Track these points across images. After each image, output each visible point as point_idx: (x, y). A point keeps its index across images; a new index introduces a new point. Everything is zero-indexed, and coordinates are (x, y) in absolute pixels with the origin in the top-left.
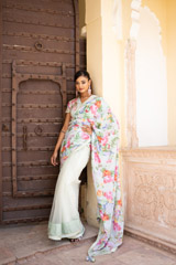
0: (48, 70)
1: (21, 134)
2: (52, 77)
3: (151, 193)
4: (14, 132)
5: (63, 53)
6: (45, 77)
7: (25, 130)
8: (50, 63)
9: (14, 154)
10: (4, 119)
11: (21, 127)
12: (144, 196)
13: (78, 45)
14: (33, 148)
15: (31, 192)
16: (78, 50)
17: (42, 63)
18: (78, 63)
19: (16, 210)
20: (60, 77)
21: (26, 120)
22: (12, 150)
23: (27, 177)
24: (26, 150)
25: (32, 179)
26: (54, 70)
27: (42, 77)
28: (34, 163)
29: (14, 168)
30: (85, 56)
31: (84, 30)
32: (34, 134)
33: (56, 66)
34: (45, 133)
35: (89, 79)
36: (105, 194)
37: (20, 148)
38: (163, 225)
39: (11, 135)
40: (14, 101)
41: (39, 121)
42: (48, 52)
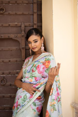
2: (12, 36)
5: (23, 14)
6: (6, 36)
13: (35, 6)
17: (4, 25)
18: (35, 22)
26: (15, 29)
27: (4, 36)
33: (16, 26)
34: (8, 83)
35: (41, 36)
41: (3, 74)
42: (9, 14)
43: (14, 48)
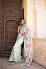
0: (14, 18)
1: (6, 34)
2: (14, 20)
3: (39, 51)
4: (5, 34)
5: (18, 13)
7: (8, 33)
8: (14, 16)
9: (5, 39)
10: (2, 31)
11: (6, 33)
12: (38, 52)
13: (21, 11)
14: (10, 38)
15: (9, 49)
16: (21, 12)
17: (12, 16)
18: (21, 16)
19: (5, 53)
20: (16, 20)
21: (8, 31)
22: (4, 39)
23: (8, 45)
24: (8, 38)
25: (9, 46)
27: (12, 20)
28: (10, 42)
29: (5, 43)
30: (23, 14)
31: (23, 7)
32: (10, 34)
33: (16, 17)
34: (13, 34)
36: (26, 51)
37: (6, 38)
38: (42, 60)
39: (4, 35)
40: (5, 26)
41: (11, 31)
42: (13, 13)
43: (15, 23)
